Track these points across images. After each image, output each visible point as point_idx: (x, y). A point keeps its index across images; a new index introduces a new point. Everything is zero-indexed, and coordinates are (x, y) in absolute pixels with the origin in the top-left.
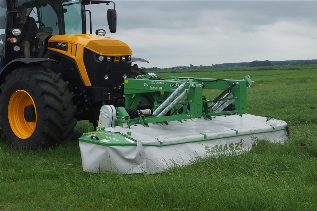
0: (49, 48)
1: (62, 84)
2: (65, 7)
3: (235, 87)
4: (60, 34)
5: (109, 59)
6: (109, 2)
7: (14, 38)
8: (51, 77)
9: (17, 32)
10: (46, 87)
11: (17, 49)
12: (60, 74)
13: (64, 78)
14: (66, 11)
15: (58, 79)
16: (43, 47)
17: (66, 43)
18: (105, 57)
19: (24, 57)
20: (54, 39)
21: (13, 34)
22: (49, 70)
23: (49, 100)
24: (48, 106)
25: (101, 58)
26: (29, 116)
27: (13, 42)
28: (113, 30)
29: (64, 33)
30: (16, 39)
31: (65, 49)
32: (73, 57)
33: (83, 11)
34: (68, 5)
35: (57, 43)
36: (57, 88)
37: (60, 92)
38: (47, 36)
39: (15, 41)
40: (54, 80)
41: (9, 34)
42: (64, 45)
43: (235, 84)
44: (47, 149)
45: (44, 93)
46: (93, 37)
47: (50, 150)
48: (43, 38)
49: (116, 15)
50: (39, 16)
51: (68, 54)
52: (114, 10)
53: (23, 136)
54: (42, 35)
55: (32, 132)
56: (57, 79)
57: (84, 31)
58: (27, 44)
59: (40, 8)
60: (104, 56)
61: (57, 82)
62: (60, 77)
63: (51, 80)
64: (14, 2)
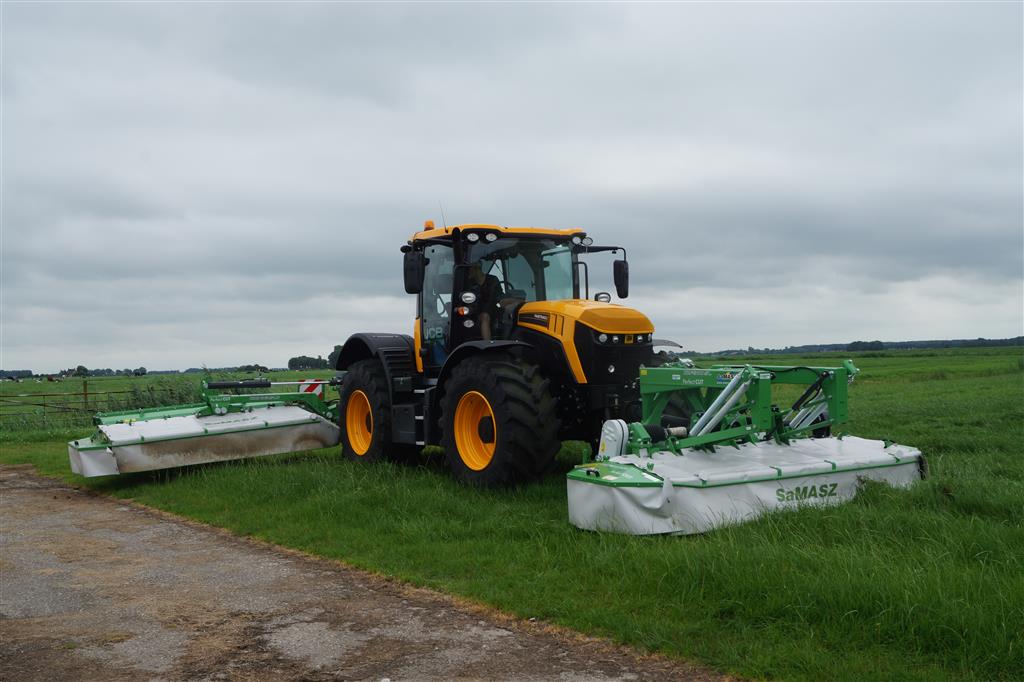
0: (519, 323)
1: (538, 384)
2: (545, 259)
3: (827, 379)
4: (539, 299)
5: (616, 338)
6: (617, 248)
7: (465, 308)
8: (521, 372)
9: (469, 297)
10: (511, 389)
11: (469, 324)
12: (537, 366)
13: (542, 372)
14: (547, 264)
15: (534, 375)
16: (511, 323)
17: (547, 315)
18: (610, 336)
19: (481, 339)
20: (527, 308)
21: (464, 300)
22: (519, 360)
23: (516, 410)
24: (513, 420)
25: (603, 338)
26: (485, 434)
27: (463, 313)
28: (623, 293)
29: (545, 299)
30: (468, 309)
31: (546, 324)
32: (559, 337)
33: (575, 264)
34: (552, 254)
35: (532, 315)
36: (529, 391)
37: (534, 397)
38: (516, 304)
39: (466, 312)
40: (526, 377)
41: (457, 301)
42: (543, 317)
43: (828, 374)
44: (514, 489)
45: (509, 398)
46: (592, 305)
47: (518, 490)
48: (510, 308)
49: (627, 269)
50: (504, 274)
51: (550, 332)
52: (625, 262)
53: (477, 466)
54: (509, 303)
55: (490, 457)
56: (529, 376)
57: (576, 295)
58: (485, 318)
59: (506, 261)
60: (608, 335)
61: (529, 380)
62: (536, 372)
63: (521, 379)
64: (466, 250)
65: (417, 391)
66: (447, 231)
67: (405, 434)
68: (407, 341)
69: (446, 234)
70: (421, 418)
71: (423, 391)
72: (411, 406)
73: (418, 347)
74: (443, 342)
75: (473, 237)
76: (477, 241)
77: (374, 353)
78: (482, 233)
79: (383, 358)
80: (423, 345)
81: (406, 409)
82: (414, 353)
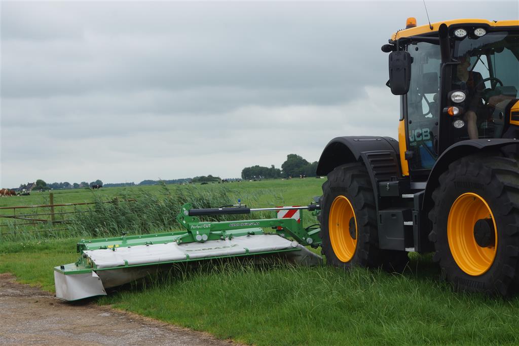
0: (512, 122)
7: (454, 107)
9: (459, 96)
11: (459, 124)
16: (502, 121)
21: (453, 99)
26: (482, 237)
27: (453, 112)
30: (457, 109)
38: (508, 101)
39: (455, 112)
41: (445, 101)
48: (501, 106)
50: (490, 69)
53: (477, 272)
55: (490, 264)
58: (472, 115)
59: (492, 56)
64: (453, 47)
65: (404, 196)
66: (432, 28)
67: (393, 241)
68: (391, 144)
69: (430, 31)
70: (410, 223)
71: (412, 196)
72: (399, 211)
73: (403, 150)
74: (430, 144)
75: (461, 33)
76: (464, 37)
77: (357, 157)
78: (470, 28)
79: (367, 161)
80: (409, 147)
81: (393, 215)
82: (398, 156)
